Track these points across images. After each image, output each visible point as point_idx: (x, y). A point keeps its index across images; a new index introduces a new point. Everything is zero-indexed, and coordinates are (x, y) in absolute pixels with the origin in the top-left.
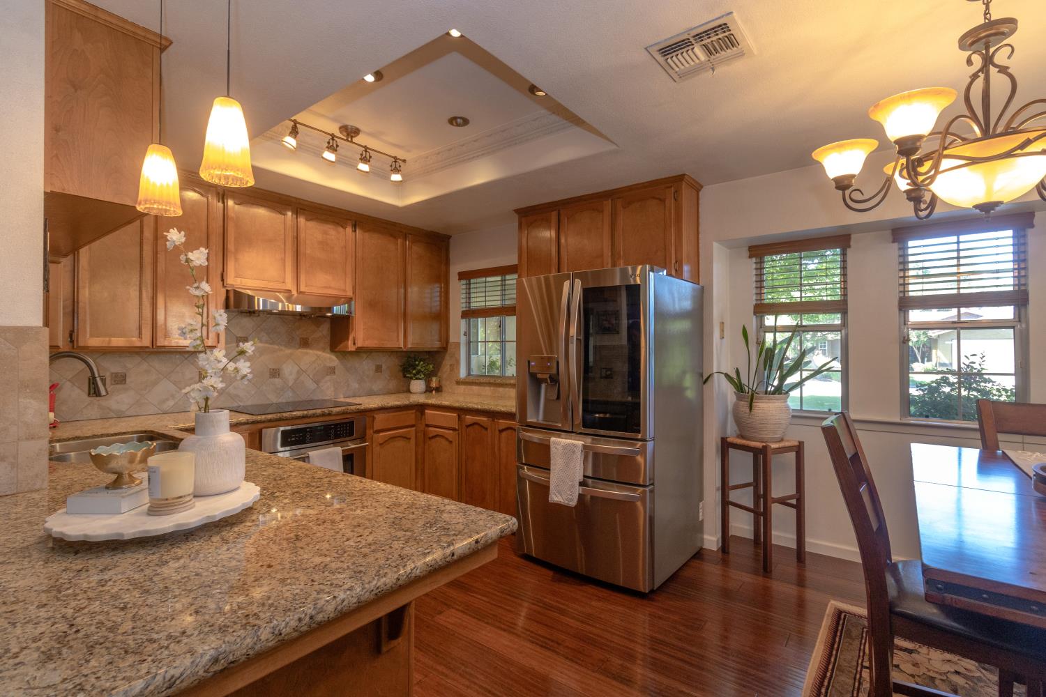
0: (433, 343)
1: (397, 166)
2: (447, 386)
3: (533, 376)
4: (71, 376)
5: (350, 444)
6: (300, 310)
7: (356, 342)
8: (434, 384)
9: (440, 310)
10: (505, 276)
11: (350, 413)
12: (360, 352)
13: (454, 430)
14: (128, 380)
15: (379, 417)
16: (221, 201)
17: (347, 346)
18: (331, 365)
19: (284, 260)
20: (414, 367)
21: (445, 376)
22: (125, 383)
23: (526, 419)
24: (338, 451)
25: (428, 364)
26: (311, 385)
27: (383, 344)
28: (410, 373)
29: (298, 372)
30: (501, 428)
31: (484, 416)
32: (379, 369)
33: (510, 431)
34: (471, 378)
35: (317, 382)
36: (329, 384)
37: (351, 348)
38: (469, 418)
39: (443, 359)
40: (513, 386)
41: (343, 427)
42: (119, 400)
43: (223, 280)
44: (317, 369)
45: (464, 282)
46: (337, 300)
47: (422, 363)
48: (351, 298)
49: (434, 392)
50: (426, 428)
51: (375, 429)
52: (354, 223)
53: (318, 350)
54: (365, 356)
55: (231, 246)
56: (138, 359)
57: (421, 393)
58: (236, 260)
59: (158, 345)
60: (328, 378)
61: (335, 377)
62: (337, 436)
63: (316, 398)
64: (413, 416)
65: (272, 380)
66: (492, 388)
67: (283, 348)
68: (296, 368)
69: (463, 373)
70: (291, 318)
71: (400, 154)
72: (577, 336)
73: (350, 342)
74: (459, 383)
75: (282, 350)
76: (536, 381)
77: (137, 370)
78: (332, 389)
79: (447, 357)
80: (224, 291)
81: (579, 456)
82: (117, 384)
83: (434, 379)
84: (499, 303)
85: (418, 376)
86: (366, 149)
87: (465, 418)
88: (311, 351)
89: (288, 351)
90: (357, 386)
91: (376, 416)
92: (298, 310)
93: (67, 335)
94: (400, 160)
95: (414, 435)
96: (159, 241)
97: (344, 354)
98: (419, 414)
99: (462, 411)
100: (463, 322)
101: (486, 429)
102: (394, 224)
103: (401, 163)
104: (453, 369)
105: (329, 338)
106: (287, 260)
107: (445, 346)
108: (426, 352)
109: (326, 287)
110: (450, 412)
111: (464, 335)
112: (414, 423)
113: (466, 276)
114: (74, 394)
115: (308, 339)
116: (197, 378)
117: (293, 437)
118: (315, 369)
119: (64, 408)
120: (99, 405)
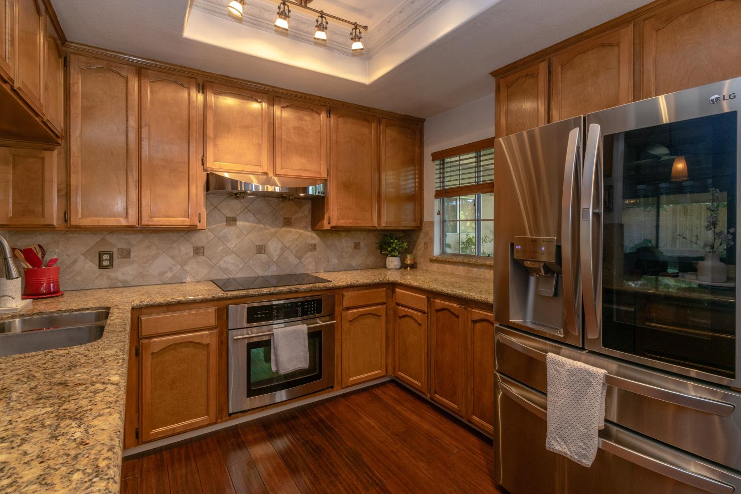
0: (407, 223)
1: (358, 34)
2: (422, 262)
3: (518, 264)
4: (84, 251)
5: (318, 321)
6: (278, 191)
7: (331, 221)
8: (409, 261)
9: (415, 191)
10: (480, 152)
11: (318, 290)
12: (337, 231)
13: (423, 312)
14: (132, 255)
15: (348, 294)
16: (201, 91)
17: (323, 225)
18: (313, 242)
19: (260, 145)
20: (390, 244)
21: (420, 253)
22: (129, 258)
23: (508, 318)
24: (302, 328)
25: (403, 242)
26: (293, 260)
27: (357, 223)
28: (387, 250)
29: (282, 249)
30: (474, 319)
31: (455, 302)
32: (357, 246)
33: (485, 324)
34: (445, 256)
35: (300, 258)
36: (310, 259)
37: (327, 227)
38: (439, 302)
39: (418, 237)
40: (489, 267)
41: (311, 305)
42: (125, 271)
43: (203, 164)
44: (299, 246)
45: (438, 162)
46: (314, 181)
47: (396, 241)
48: (326, 180)
49: (409, 268)
50: (397, 307)
51: (344, 307)
52: (328, 109)
53: (300, 229)
54: (344, 234)
55: (210, 132)
56: (140, 237)
57: (396, 269)
58: (215, 145)
59: (143, 224)
60: (309, 254)
61: (316, 253)
62: (304, 313)
63: (298, 272)
64: (384, 294)
65: (258, 255)
66: (466, 268)
67: (268, 227)
68: (280, 245)
69: (437, 252)
70: (275, 200)
71: (361, 21)
72: (594, 208)
73: (325, 222)
74: (433, 261)
75: (267, 229)
76: (523, 271)
77: (140, 248)
78: (314, 264)
79: (422, 235)
80: (205, 173)
81: (598, 391)
82: (123, 258)
83: (409, 257)
84: (474, 180)
85: (393, 253)
86: (322, 15)
87: (434, 302)
88: (294, 230)
89: (273, 230)
90: (337, 261)
91: (344, 293)
92: (276, 191)
93: (62, 215)
94: (361, 26)
95: (385, 313)
96: (143, 130)
97: (323, 233)
98: (390, 291)
99: (432, 294)
100: (437, 203)
101: (458, 317)
102: (368, 109)
103: (362, 30)
104: (428, 247)
105: (310, 218)
106: (263, 144)
107: (419, 225)
108: (402, 231)
109: (301, 170)
110: (419, 294)
111: (438, 214)
112: (384, 301)
113: (440, 156)
114: (87, 266)
115: (291, 218)
116: (192, 254)
117: (259, 314)
118: (298, 246)
119: (79, 278)
120: (108, 276)
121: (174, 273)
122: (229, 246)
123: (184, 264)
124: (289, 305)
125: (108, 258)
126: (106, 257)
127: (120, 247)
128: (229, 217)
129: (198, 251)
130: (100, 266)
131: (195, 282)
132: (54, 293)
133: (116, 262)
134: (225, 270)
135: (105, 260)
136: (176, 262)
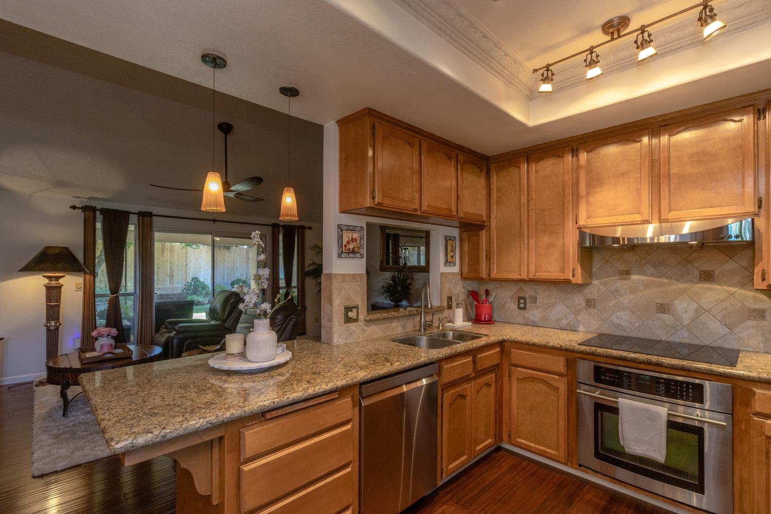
4: (511, 295)
7: (766, 277)
14: (538, 302)
15: (763, 393)
22: (536, 303)
26: (718, 328)
29: (696, 311)
35: (731, 327)
36: (753, 330)
37: (762, 285)
42: (533, 313)
43: (576, 223)
44: (729, 309)
48: (757, 215)
53: (731, 286)
56: (543, 287)
58: (588, 202)
63: (727, 346)
65: (660, 315)
67: (674, 282)
68: (694, 306)
73: (758, 278)
75: (672, 284)
77: (544, 296)
78: (759, 339)
80: (578, 231)
82: (532, 303)
88: (718, 287)
89: (682, 286)
114: (512, 306)
115: (714, 271)
116: (584, 305)
117: (608, 376)
118: (726, 309)
119: (508, 314)
120: (523, 316)
121: (569, 321)
122: (622, 301)
123: (577, 313)
124: (648, 378)
125: (523, 302)
126: (522, 301)
127: (530, 294)
128: (623, 271)
129: (590, 303)
130: (519, 308)
131: (588, 332)
132: (488, 321)
133: (528, 305)
134: (619, 326)
135: (522, 304)
136: (570, 311)
